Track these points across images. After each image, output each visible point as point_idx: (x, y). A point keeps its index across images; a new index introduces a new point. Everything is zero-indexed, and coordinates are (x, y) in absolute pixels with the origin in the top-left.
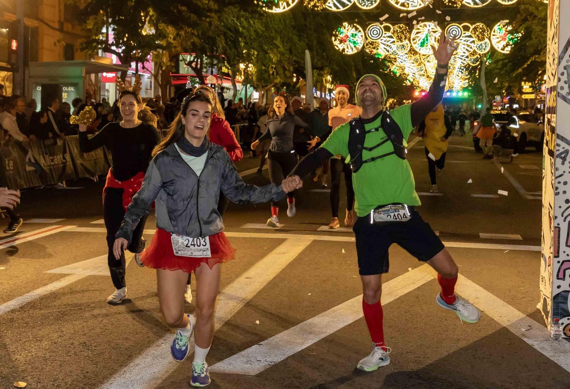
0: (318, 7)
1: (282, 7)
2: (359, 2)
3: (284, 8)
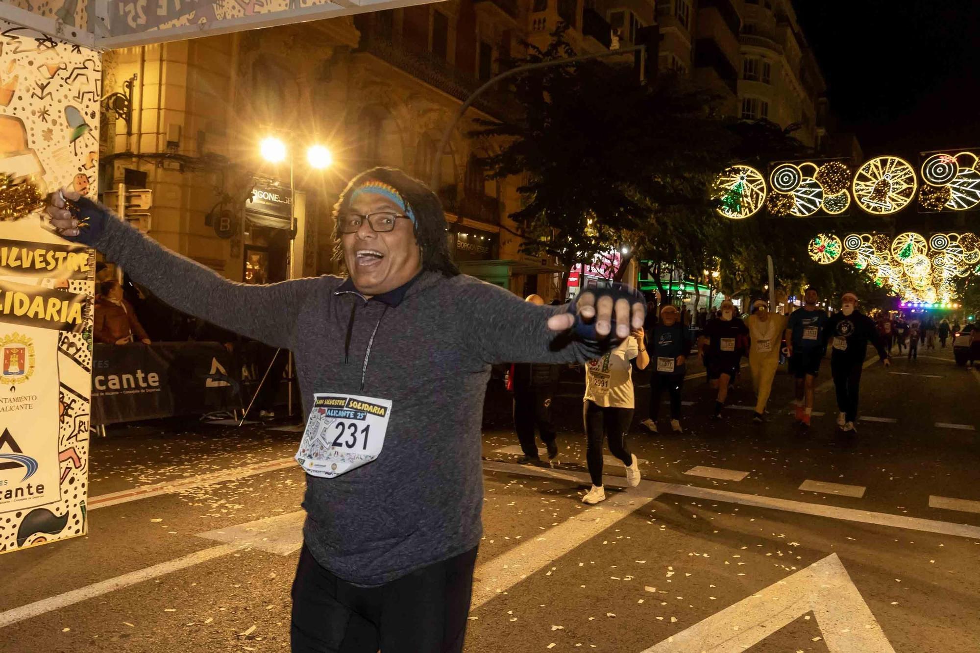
0: (782, 213)
1: (744, 214)
2: (826, 208)
3: (746, 214)
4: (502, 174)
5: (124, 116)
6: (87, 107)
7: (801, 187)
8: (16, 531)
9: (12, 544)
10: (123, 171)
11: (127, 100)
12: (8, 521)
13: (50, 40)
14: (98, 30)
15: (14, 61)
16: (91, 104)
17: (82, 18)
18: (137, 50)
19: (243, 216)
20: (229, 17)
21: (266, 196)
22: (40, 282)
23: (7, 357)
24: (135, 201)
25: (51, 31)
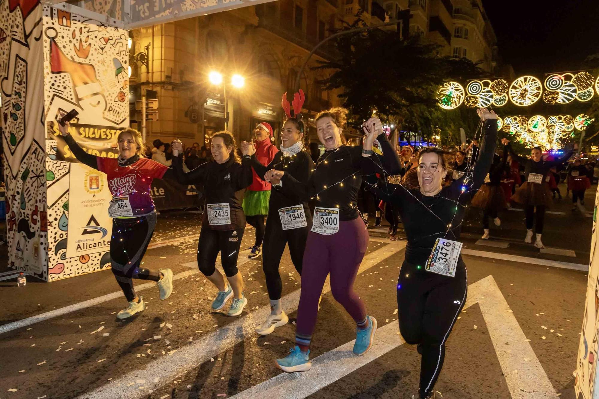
0: (472, 106)
2: (495, 103)
3: (454, 107)
4: (330, 88)
5: (145, 64)
6: (123, 58)
7: (483, 92)
8: (99, 262)
9: (98, 268)
10: (145, 91)
11: (146, 56)
12: (95, 257)
13: (103, 25)
14: (125, 19)
15: (88, 36)
16: (124, 56)
17: (119, 13)
18: (150, 31)
19: (203, 111)
20: (188, 10)
21: (214, 101)
22: (104, 145)
23: (91, 181)
24: (150, 105)
25: (104, 21)
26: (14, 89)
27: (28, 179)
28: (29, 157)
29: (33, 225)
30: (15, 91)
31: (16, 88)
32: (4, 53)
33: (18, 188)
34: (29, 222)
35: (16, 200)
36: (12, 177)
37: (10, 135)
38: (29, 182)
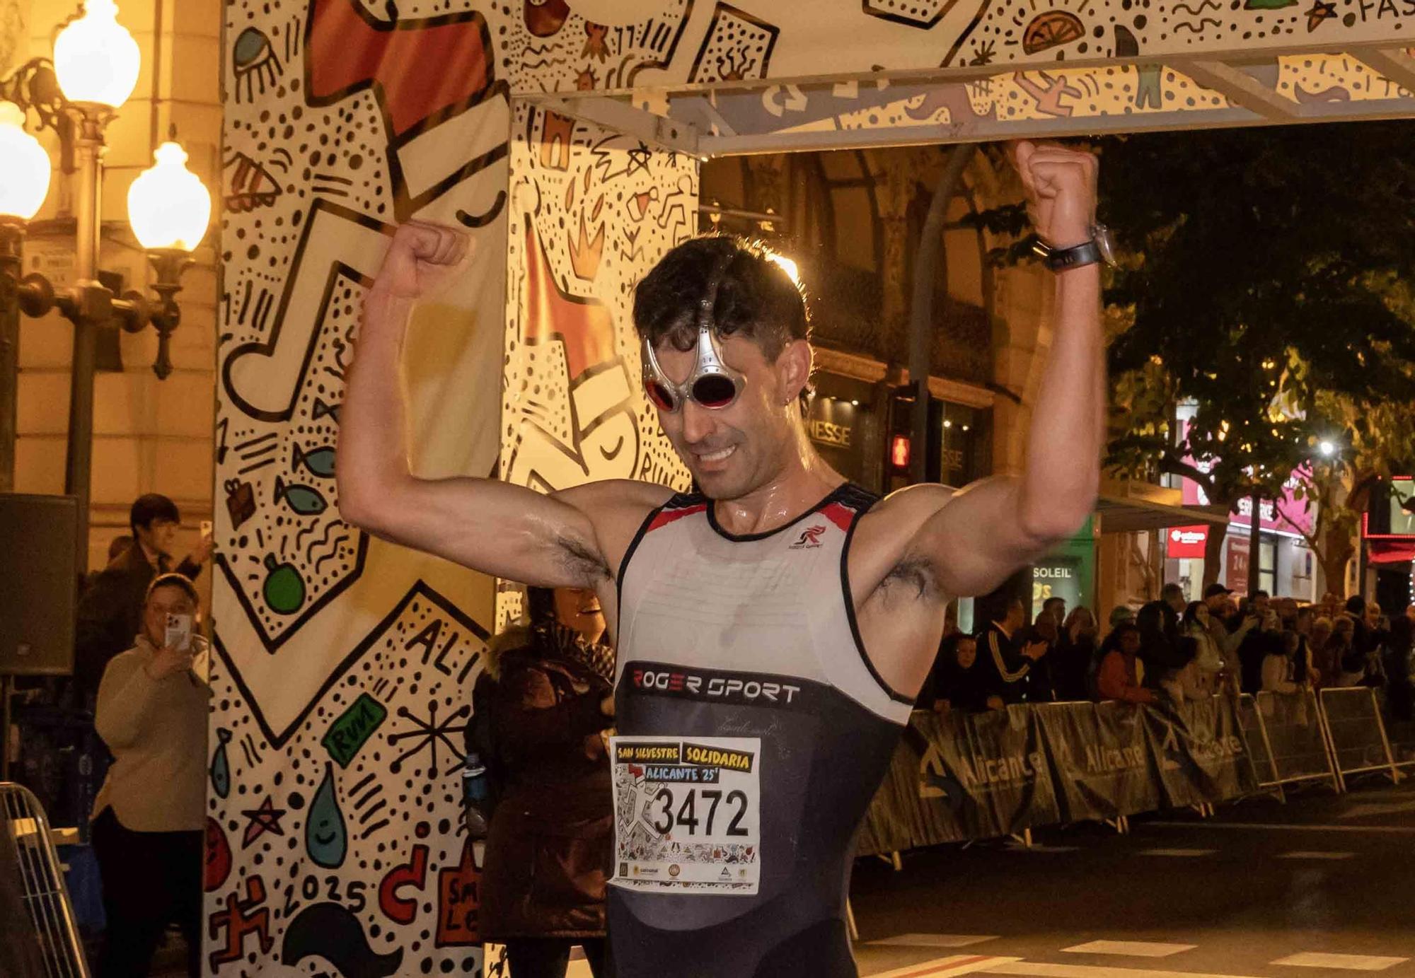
13: (643, 149)
15: (601, 197)
20: (1001, 111)
25: (648, 135)
26: (311, 392)
27: (374, 744)
28: (378, 657)
29: (387, 925)
30: (318, 402)
31: (321, 389)
32: (253, 252)
33: (300, 779)
34: (362, 917)
35: (280, 832)
36: (259, 738)
37: (263, 572)
38: (377, 757)
